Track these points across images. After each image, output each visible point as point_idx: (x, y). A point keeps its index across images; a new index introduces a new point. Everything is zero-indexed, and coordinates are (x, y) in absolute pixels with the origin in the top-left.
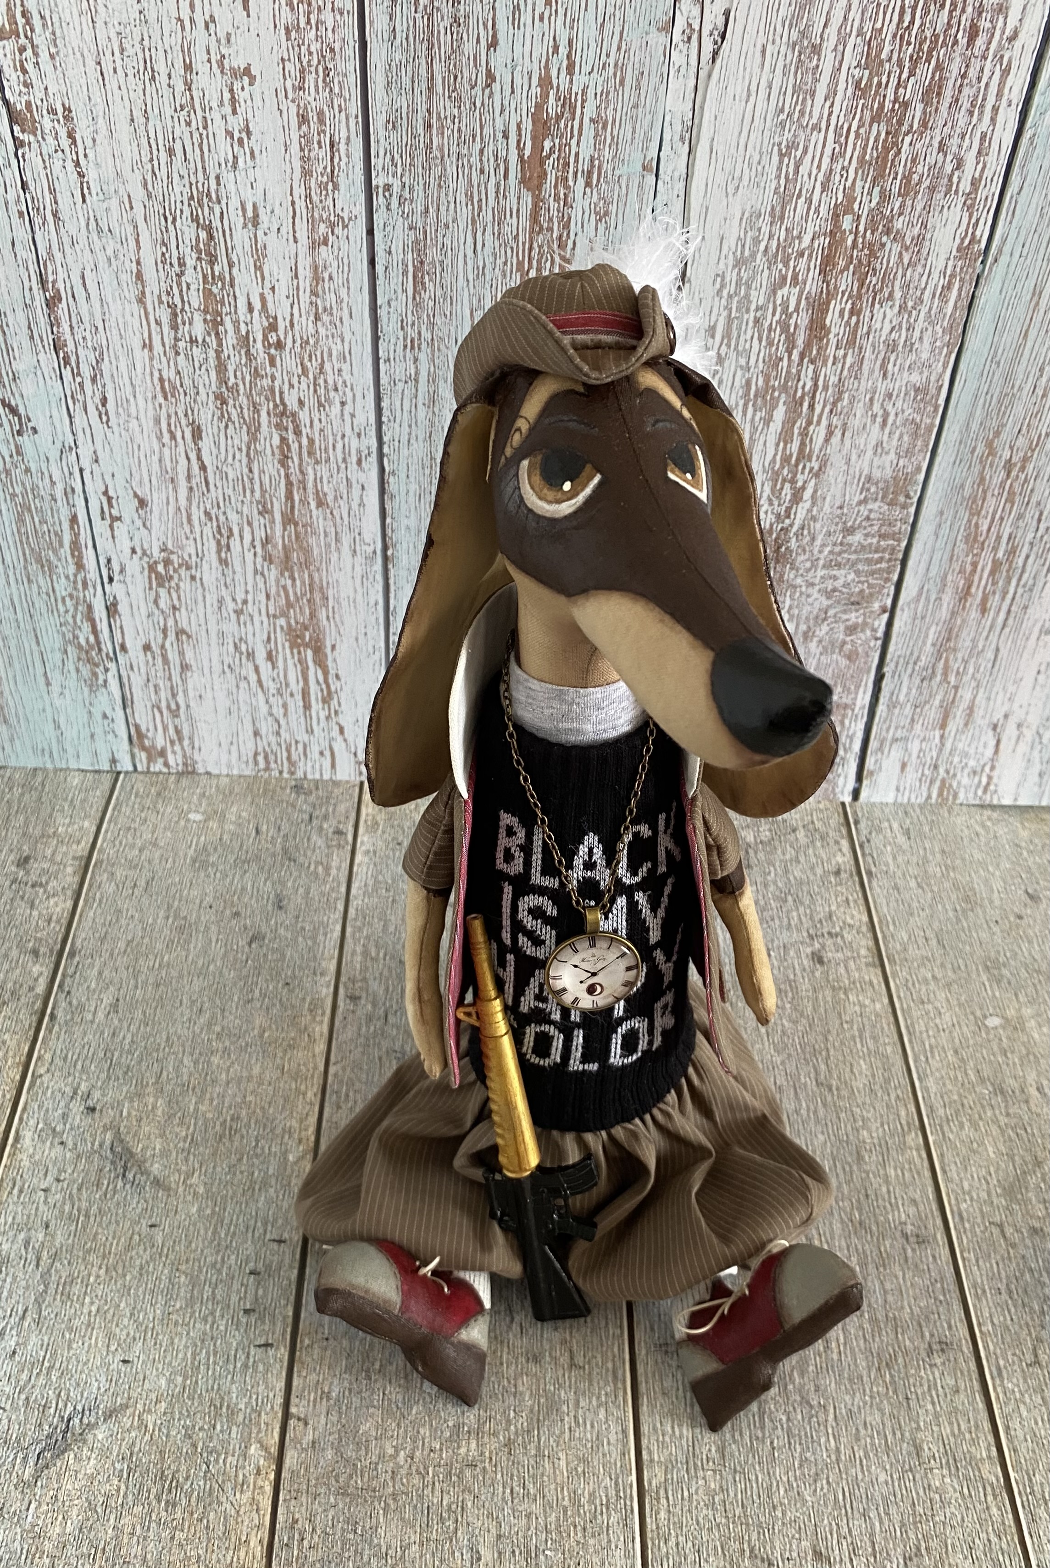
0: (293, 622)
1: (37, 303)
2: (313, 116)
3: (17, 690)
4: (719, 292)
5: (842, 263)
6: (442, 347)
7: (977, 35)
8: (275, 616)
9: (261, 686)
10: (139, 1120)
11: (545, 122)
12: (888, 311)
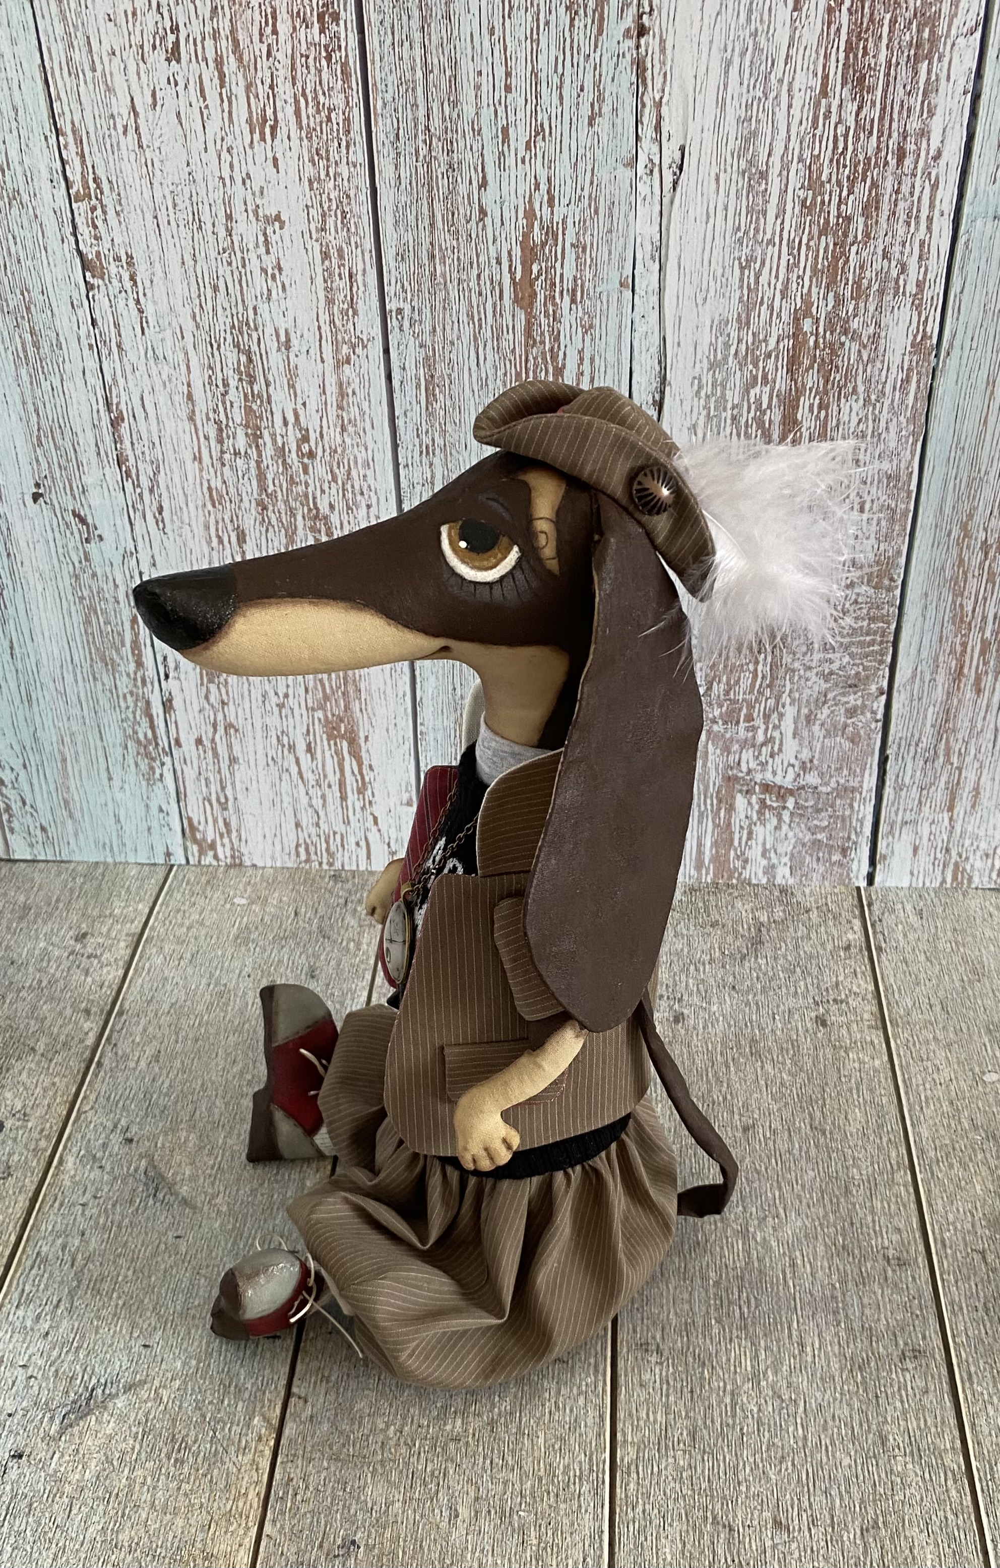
0: (330, 716)
1: (103, 423)
2: (333, 252)
3: (82, 785)
4: (698, 392)
5: (806, 362)
6: (454, 452)
7: (905, 156)
8: (313, 709)
9: (302, 778)
10: (172, 1151)
11: (532, 249)
12: (854, 405)
